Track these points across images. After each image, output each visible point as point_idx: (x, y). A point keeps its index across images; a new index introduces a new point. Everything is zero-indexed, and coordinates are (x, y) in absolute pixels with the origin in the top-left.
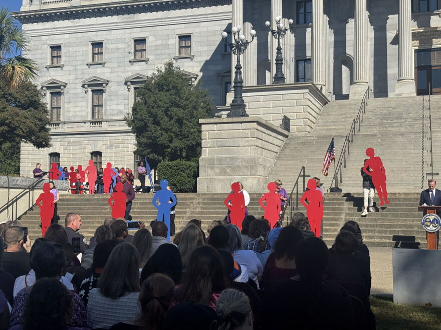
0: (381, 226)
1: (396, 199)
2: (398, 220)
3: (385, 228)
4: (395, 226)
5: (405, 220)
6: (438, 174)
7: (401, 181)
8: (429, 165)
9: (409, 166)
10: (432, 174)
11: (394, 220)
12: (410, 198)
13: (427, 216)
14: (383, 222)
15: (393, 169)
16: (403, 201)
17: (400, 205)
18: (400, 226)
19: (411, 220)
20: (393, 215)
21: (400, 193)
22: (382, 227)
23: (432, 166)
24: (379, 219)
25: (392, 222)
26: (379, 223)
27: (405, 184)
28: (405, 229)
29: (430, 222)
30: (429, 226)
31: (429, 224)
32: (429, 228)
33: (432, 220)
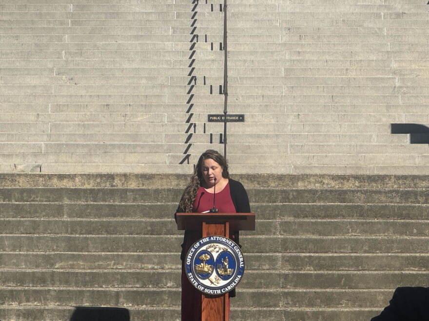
0: (66, 279)
1: (112, 193)
2: (118, 259)
3: (77, 284)
4: (107, 279)
5: (140, 259)
6: (241, 118)
7: (135, 137)
8: (216, 90)
9: (157, 91)
10: (224, 118)
11: (106, 258)
12: (156, 191)
13: (201, 245)
14: (72, 267)
15: (111, 102)
16: (135, 200)
17: (125, 211)
18: (123, 279)
19: (156, 261)
20: (106, 245)
21: (125, 175)
22: (67, 282)
23: (226, 94)
24: (60, 258)
25: (99, 267)
26: (59, 267)
27: (142, 147)
28: (137, 287)
29: (210, 262)
30: (206, 276)
31: (206, 268)
32: (206, 282)
33: (215, 256)
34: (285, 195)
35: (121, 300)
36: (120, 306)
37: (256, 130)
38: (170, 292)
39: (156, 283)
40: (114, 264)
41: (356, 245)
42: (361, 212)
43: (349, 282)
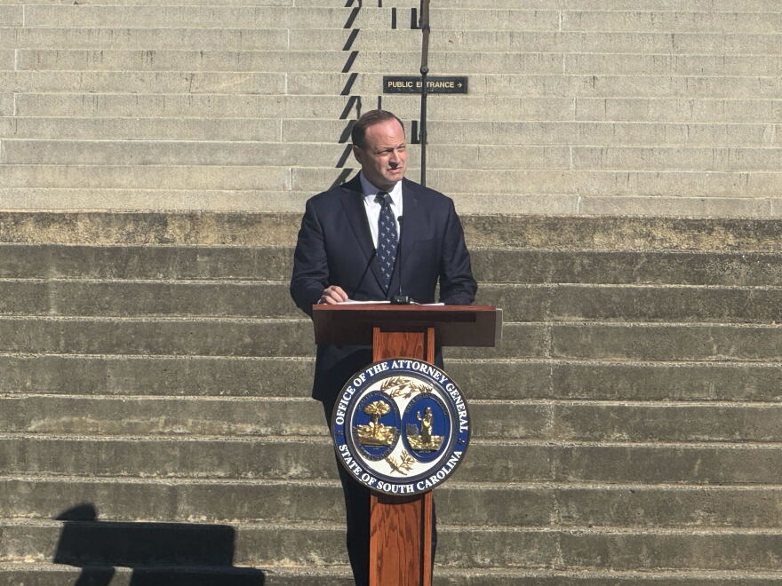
0: (54, 456)
1: (163, 257)
2: (175, 412)
3: (79, 470)
4: (148, 457)
5: (225, 411)
6: (460, 86)
7: (213, 127)
8: (404, 20)
9: (264, 22)
10: (421, 85)
11: (147, 409)
12: (264, 253)
13: (370, 380)
14: (68, 429)
15: (158, 45)
16: (214, 273)
17: (192, 300)
18: (187, 457)
19: (263, 415)
20: (146, 378)
21: (192, 216)
22: (57, 465)
23: (426, 29)
24: (42, 408)
25: (132, 429)
26: (38, 430)
27: (232, 150)
28: (219, 477)
29: (391, 418)
30: (381, 451)
31: (382, 433)
32: (381, 467)
33: (402, 404)
34: (565, 266)
35: (182, 507)
36: (180, 519)
37: (494, 114)
38: (296, 489)
39: (264, 470)
40: (166, 424)
41: (728, 382)
42: (740, 306)
43: (711, 467)
